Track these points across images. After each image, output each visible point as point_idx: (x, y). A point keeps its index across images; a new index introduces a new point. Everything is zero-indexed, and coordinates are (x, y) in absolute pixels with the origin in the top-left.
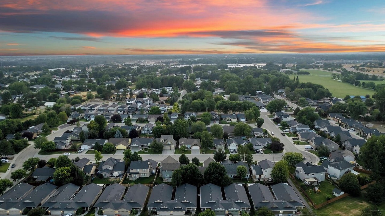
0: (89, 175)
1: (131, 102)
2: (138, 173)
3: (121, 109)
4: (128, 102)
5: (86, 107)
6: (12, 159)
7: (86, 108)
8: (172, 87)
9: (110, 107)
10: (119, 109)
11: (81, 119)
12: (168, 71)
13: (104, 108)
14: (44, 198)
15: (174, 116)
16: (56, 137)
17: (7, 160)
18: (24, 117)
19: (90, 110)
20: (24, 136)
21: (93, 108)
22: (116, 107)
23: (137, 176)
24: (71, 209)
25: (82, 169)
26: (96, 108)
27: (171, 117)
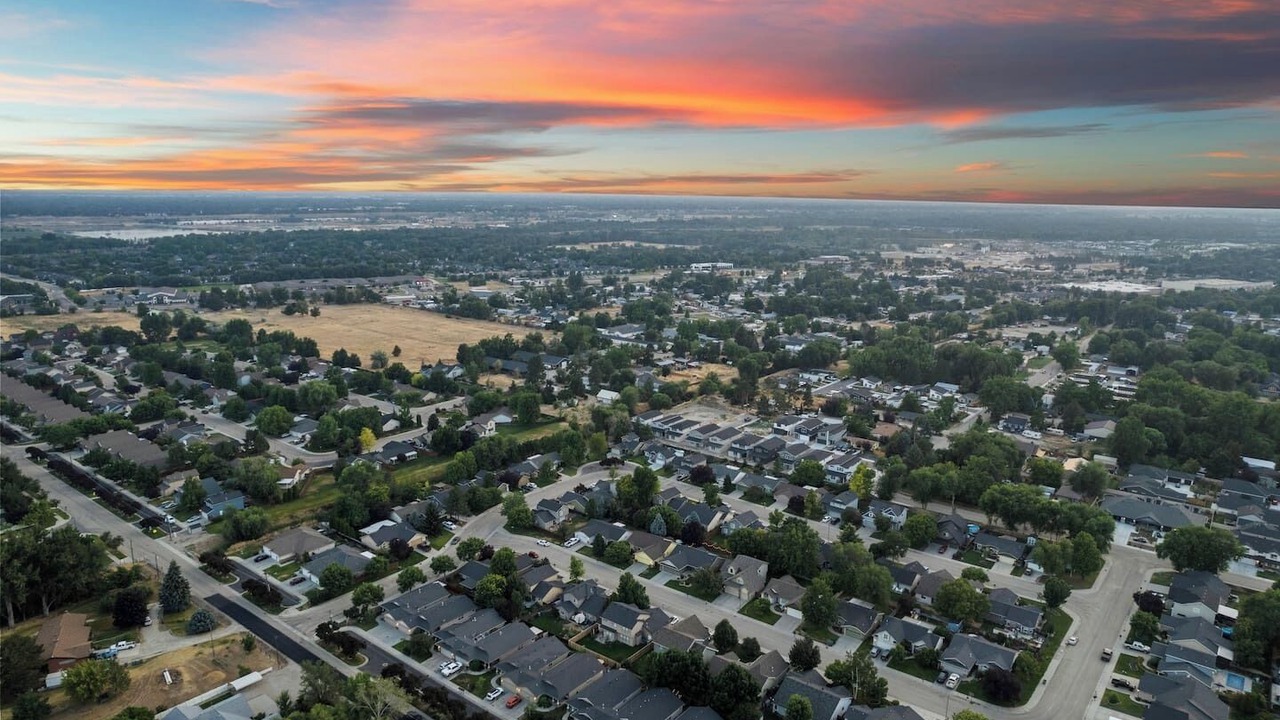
0: (540, 602)
1: (783, 427)
2: (614, 631)
3: (738, 446)
4: (775, 425)
5: (666, 423)
6: (461, 524)
7: (666, 427)
8: (957, 387)
9: (715, 437)
10: (734, 446)
11: (637, 456)
12: (1015, 311)
13: (701, 436)
14: (447, 621)
15: (838, 502)
16: (544, 500)
17: (454, 526)
18: (542, 424)
19: (670, 433)
20: (503, 480)
21: (678, 431)
22: (730, 437)
23: (611, 637)
24: (463, 656)
25: (532, 588)
26: (686, 431)
27: (832, 504)
